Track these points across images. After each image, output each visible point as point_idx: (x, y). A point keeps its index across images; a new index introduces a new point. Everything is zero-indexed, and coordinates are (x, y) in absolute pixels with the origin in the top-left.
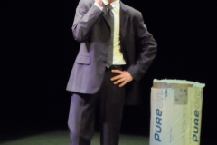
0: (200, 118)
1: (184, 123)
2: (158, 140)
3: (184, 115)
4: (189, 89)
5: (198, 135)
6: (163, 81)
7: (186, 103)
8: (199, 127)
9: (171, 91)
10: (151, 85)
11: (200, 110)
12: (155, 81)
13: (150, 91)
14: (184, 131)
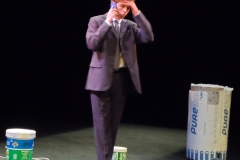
0: (228, 115)
1: (216, 120)
2: (194, 133)
3: (216, 113)
4: (220, 92)
5: (227, 130)
6: (199, 85)
7: (217, 104)
8: (228, 123)
9: (205, 93)
10: (189, 88)
11: (229, 109)
12: (193, 85)
13: (188, 93)
14: (216, 126)
